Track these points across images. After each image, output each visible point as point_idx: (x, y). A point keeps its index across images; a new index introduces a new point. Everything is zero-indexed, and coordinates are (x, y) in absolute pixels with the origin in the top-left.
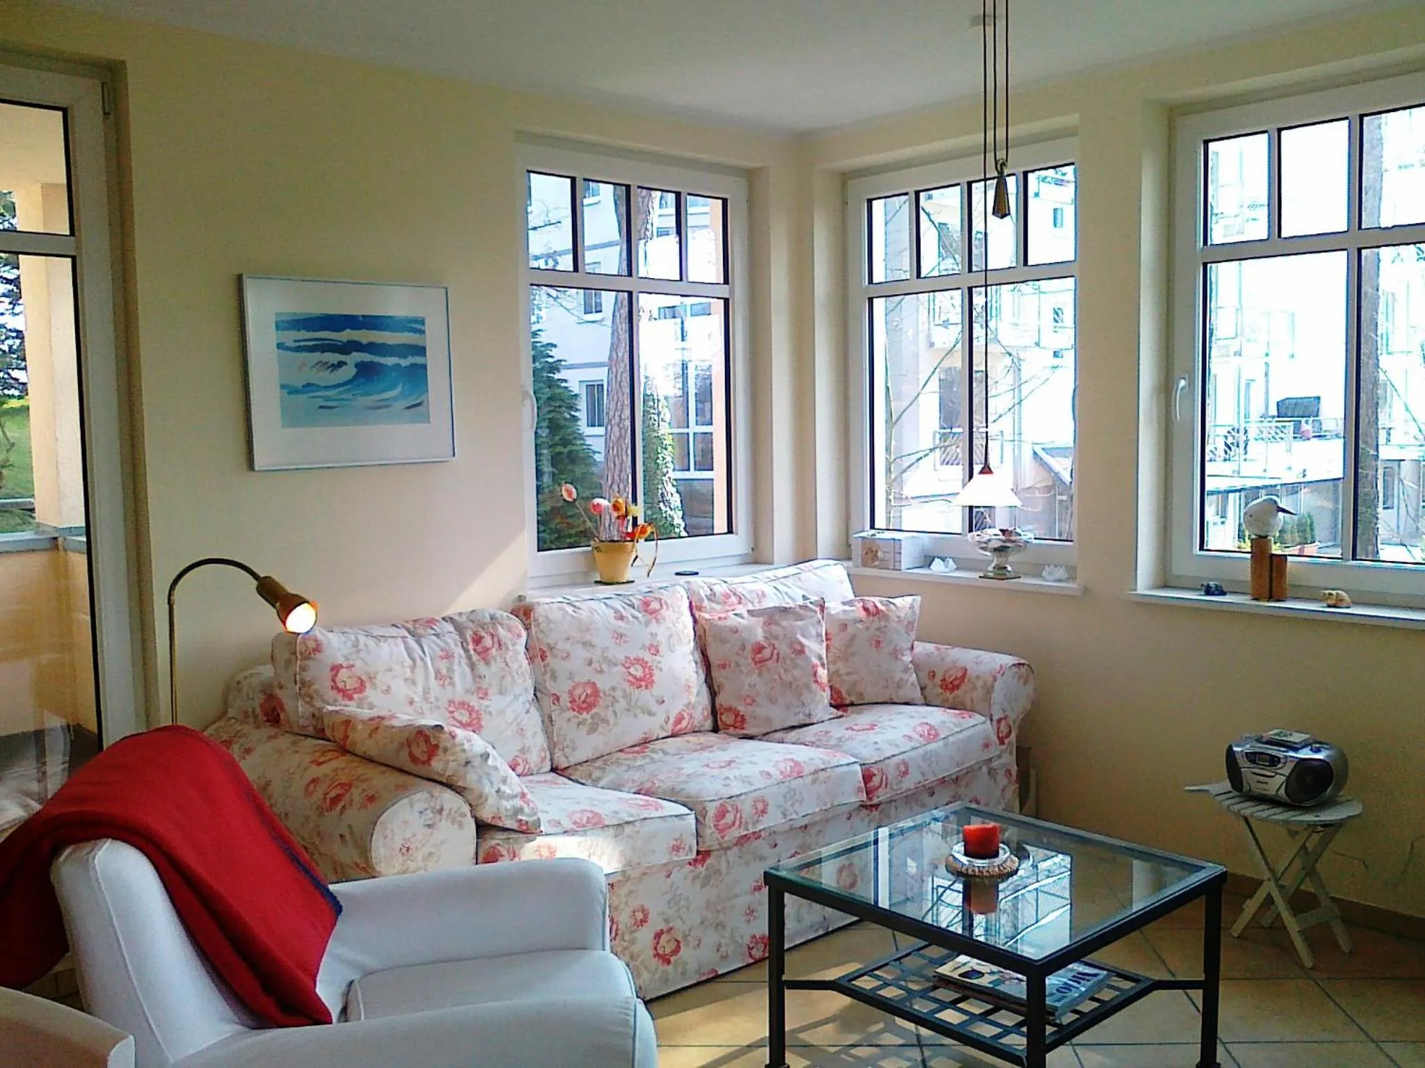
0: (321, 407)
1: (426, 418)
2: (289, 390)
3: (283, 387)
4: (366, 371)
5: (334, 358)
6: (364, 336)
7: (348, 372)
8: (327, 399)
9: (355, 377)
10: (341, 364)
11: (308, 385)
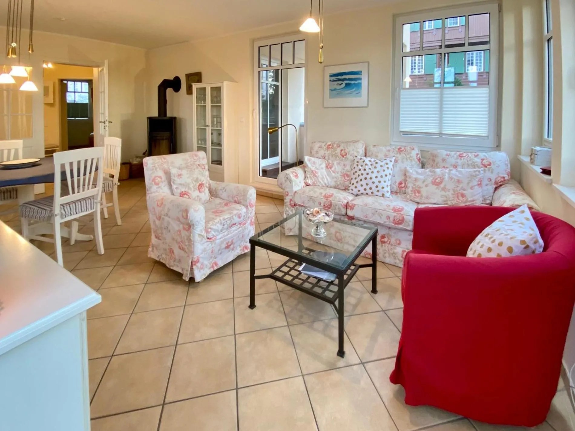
0: (337, 94)
1: (360, 96)
2: (331, 90)
3: (330, 89)
4: (347, 85)
5: (340, 82)
6: (347, 77)
7: (343, 85)
8: (339, 92)
9: (344, 87)
10: (342, 84)
11: (335, 89)
